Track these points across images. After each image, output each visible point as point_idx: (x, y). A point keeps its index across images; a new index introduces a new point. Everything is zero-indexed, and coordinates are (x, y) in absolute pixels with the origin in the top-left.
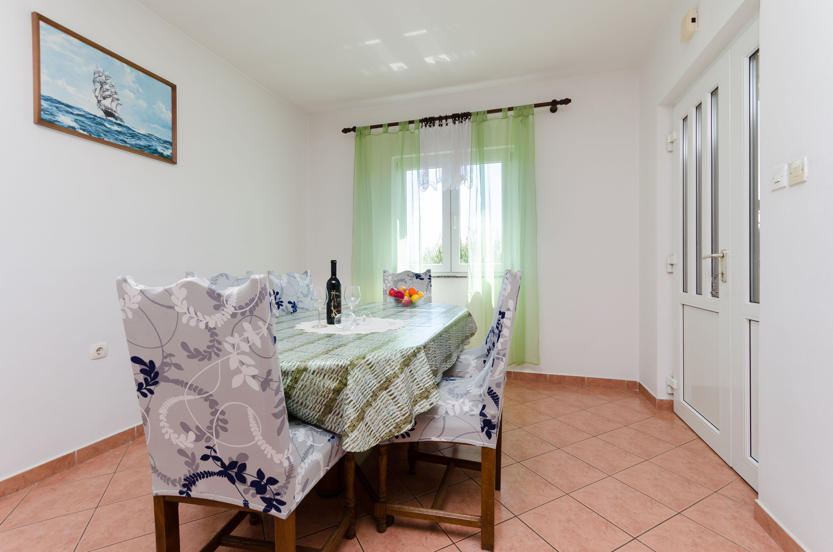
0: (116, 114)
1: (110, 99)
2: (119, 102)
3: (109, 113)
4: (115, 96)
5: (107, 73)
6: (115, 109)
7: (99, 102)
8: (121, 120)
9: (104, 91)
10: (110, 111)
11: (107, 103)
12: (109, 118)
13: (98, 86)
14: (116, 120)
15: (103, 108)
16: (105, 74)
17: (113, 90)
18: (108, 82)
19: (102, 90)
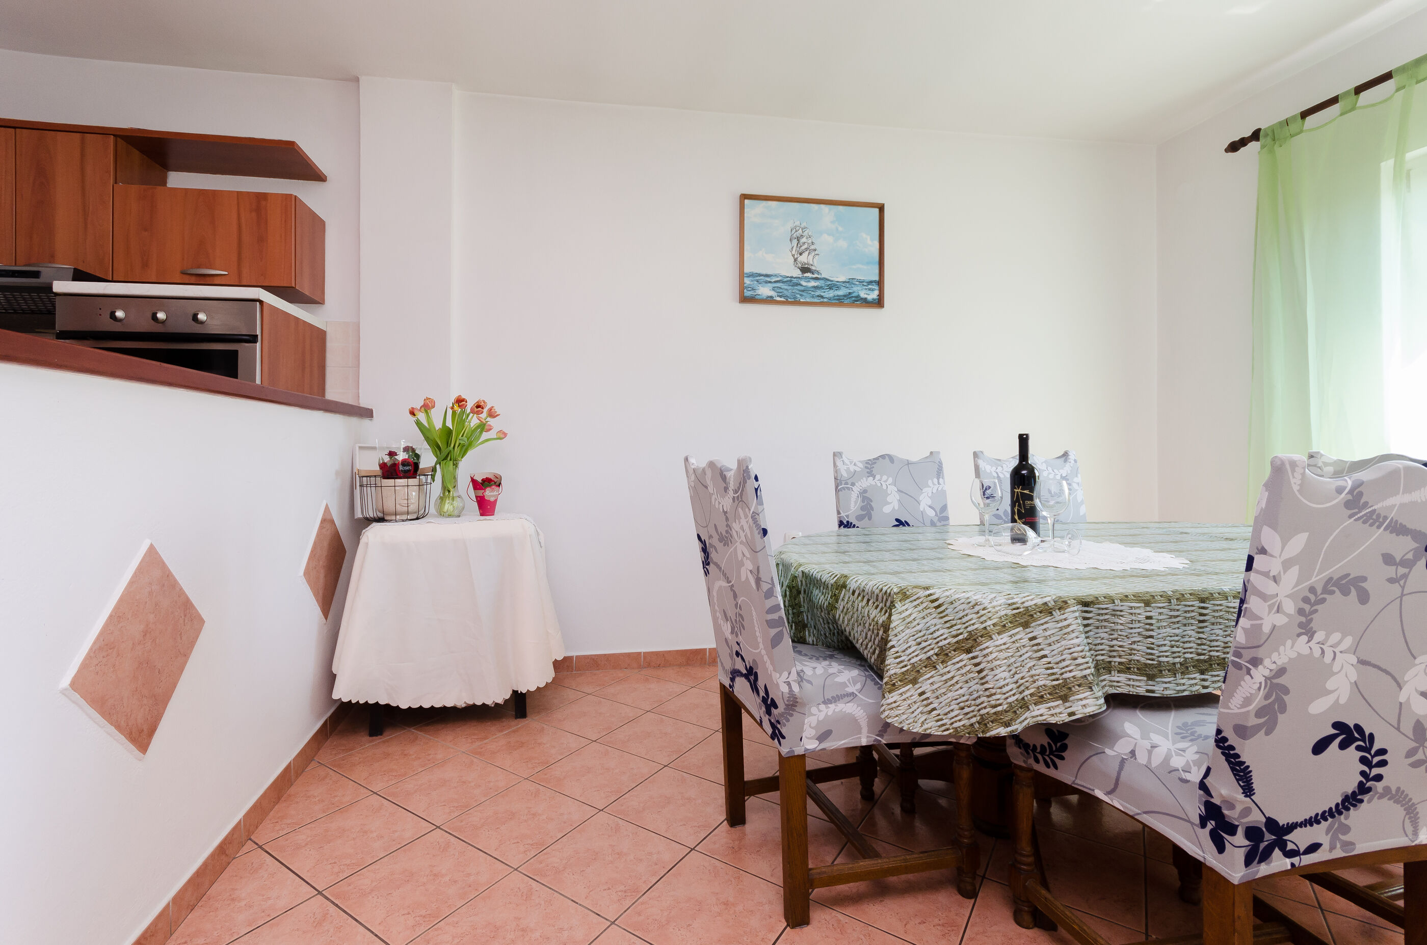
0: (813, 268)
1: (807, 252)
2: (816, 252)
3: (805, 270)
4: (812, 247)
5: (803, 225)
6: (811, 263)
7: (795, 260)
8: (818, 273)
9: (801, 246)
10: (806, 266)
11: (803, 259)
12: (806, 275)
13: (795, 242)
14: (813, 274)
15: (800, 266)
16: (802, 226)
17: (810, 241)
18: (805, 233)
19: (799, 245)
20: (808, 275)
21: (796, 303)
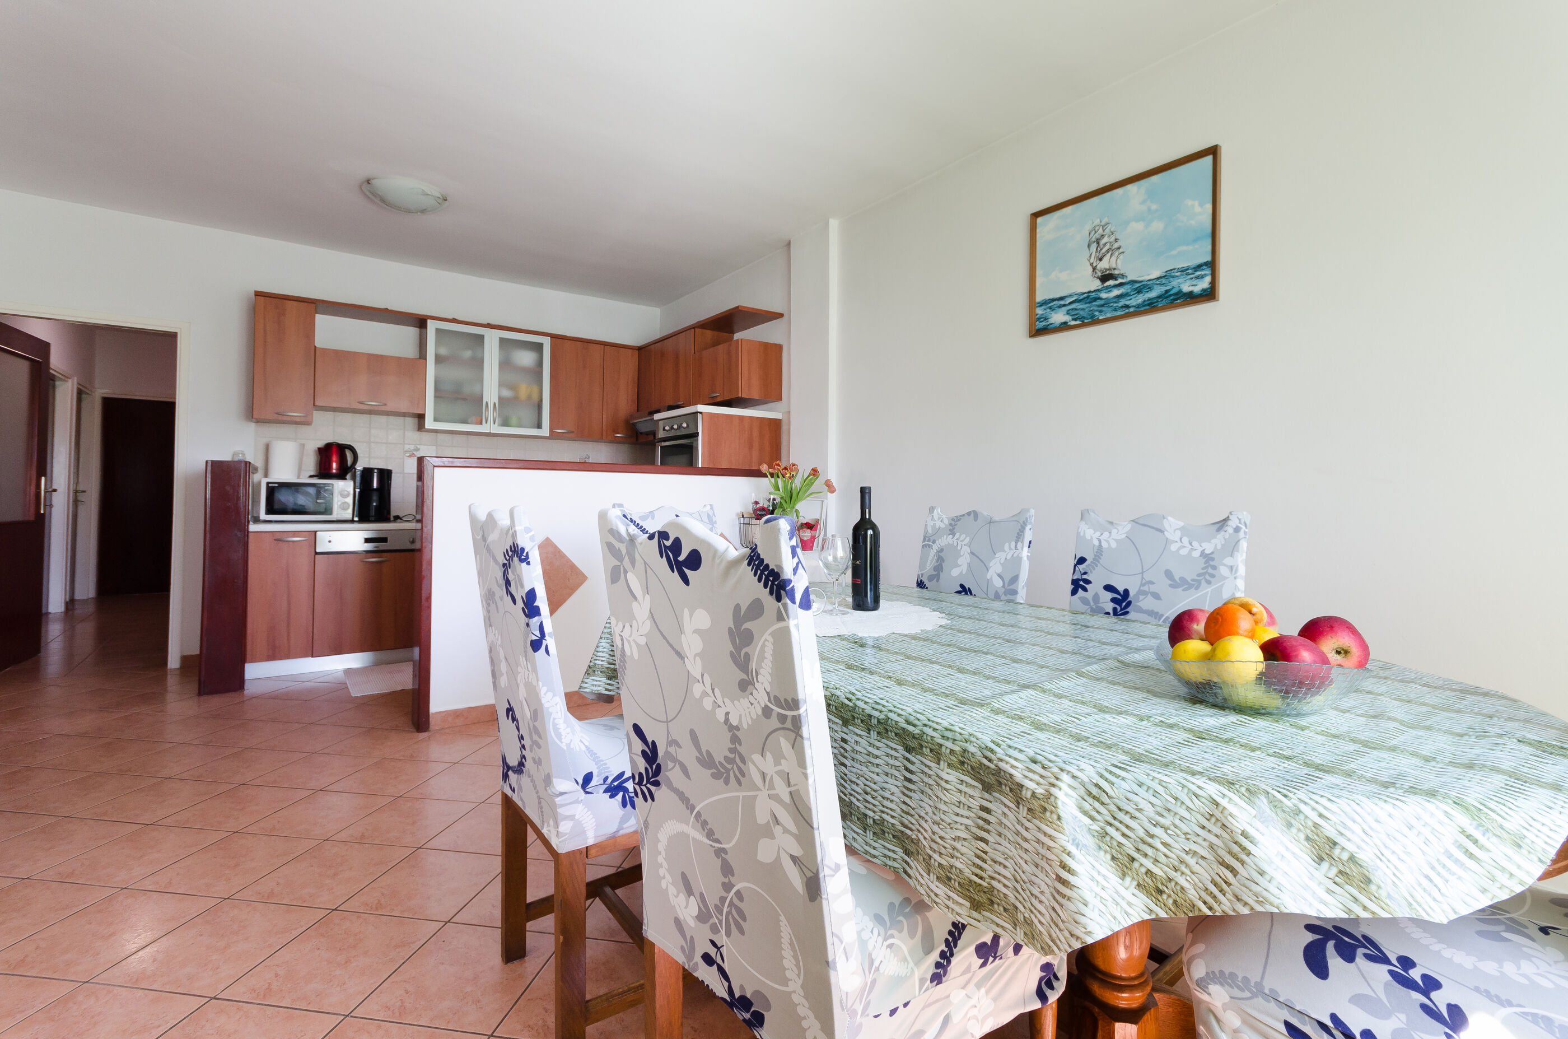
0: (1116, 272)
1: (1109, 255)
2: (1121, 250)
3: (1105, 278)
4: (1116, 245)
5: (1105, 220)
6: (1114, 266)
7: (1094, 269)
8: (1123, 276)
9: (1101, 250)
10: (1108, 272)
11: (1104, 265)
12: (1108, 283)
13: (1094, 246)
14: (1116, 280)
15: (1100, 274)
16: (1103, 223)
17: (1113, 239)
18: (1107, 231)
19: (1099, 249)
20: (1111, 283)
21: (1095, 322)
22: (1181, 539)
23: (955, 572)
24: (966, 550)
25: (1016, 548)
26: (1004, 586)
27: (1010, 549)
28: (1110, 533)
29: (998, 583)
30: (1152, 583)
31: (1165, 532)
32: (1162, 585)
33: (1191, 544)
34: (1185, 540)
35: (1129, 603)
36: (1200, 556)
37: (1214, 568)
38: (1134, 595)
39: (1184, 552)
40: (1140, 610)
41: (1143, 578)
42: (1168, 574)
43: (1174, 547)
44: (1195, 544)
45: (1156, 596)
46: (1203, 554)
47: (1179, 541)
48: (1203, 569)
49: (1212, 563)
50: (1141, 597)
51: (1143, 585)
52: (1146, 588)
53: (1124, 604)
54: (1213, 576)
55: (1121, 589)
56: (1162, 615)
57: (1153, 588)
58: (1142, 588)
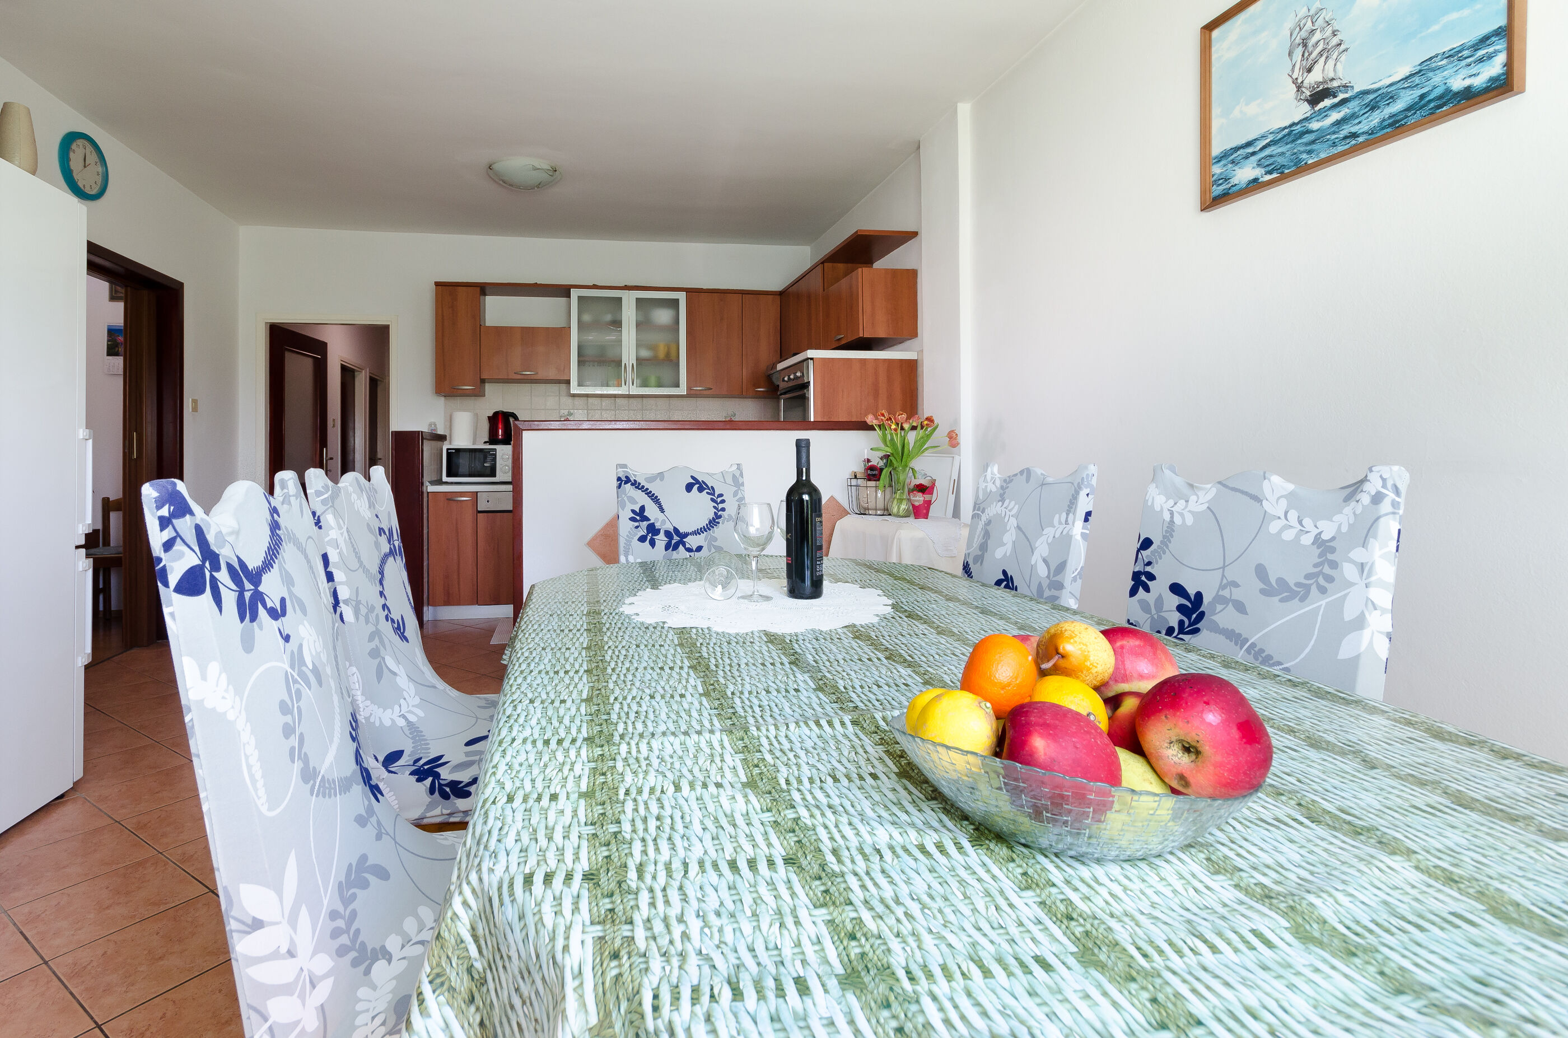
0: (1336, 84)
1: (1323, 58)
2: (1342, 47)
3: (1318, 96)
4: (1335, 41)
5: (1316, 6)
6: (1331, 75)
7: (1299, 87)
8: (1345, 88)
9: (1311, 54)
10: (1321, 88)
11: (1316, 77)
12: (1321, 105)
13: (1299, 51)
14: (1335, 97)
15: (1309, 94)
16: (1312, 12)
17: (1329, 32)
18: (1320, 22)
19: (1306, 54)
20: (1327, 102)
21: (1301, 169)
22: (1286, 513)
23: (999, 553)
24: (1013, 522)
25: (1067, 523)
26: (1048, 577)
27: (1060, 523)
28: (1187, 501)
29: (1042, 571)
30: (1235, 585)
31: (1264, 502)
32: (1249, 590)
33: (1300, 522)
34: (1293, 515)
35: (1202, 615)
36: (1313, 544)
37: (1334, 565)
38: (1209, 603)
39: (1289, 535)
40: (1216, 629)
41: (1223, 576)
42: (1261, 572)
43: (1274, 527)
44: (1307, 522)
45: (1240, 608)
46: (1318, 541)
47: (1283, 517)
48: (1315, 566)
49: (1330, 557)
50: (1219, 607)
51: (1222, 587)
52: (1226, 593)
53: (1194, 616)
54: (1330, 579)
55: (1192, 592)
56: (1246, 640)
57: (1237, 594)
58: (1221, 593)
